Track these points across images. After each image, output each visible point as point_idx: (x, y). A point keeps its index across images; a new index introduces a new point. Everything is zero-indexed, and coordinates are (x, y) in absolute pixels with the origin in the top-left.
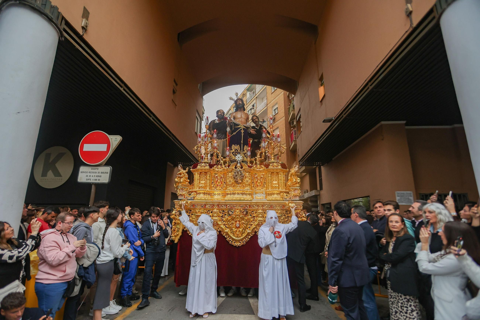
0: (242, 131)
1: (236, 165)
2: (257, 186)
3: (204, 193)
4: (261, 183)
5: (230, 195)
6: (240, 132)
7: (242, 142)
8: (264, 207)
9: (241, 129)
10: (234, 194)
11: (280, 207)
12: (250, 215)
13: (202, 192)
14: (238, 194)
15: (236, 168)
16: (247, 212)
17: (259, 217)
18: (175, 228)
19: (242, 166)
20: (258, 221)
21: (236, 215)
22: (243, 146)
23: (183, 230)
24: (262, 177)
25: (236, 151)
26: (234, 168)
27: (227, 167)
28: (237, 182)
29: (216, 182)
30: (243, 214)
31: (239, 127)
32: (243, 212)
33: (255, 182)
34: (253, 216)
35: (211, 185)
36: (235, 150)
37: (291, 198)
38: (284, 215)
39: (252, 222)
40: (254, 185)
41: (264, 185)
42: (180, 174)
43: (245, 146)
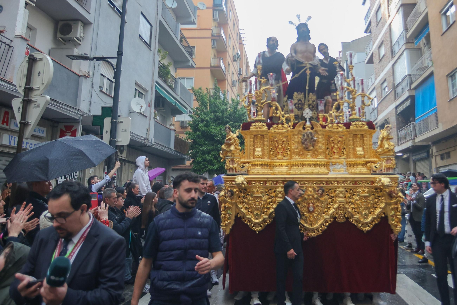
0: (308, 72)
1: (304, 125)
2: (333, 153)
3: (261, 165)
4: (338, 149)
5: (297, 167)
6: (304, 73)
7: (307, 88)
8: (346, 184)
9: (306, 70)
10: (303, 165)
11: (368, 183)
12: (328, 195)
13: (258, 163)
14: (309, 165)
15: (304, 128)
16: (323, 191)
17: (339, 197)
18: (225, 214)
19: (312, 125)
20: (339, 202)
21: (309, 196)
22: (308, 94)
23: (236, 217)
24: (340, 141)
25: (300, 102)
26: (301, 129)
27: (292, 128)
28: (307, 148)
29: (276, 149)
30: (318, 194)
31: (304, 65)
32: (318, 191)
33: (330, 148)
34: (332, 196)
35: (270, 153)
36: (298, 101)
37: (381, 171)
38: (374, 194)
39: (330, 204)
40: (329, 151)
41: (343, 151)
42: (230, 139)
43: (311, 94)
